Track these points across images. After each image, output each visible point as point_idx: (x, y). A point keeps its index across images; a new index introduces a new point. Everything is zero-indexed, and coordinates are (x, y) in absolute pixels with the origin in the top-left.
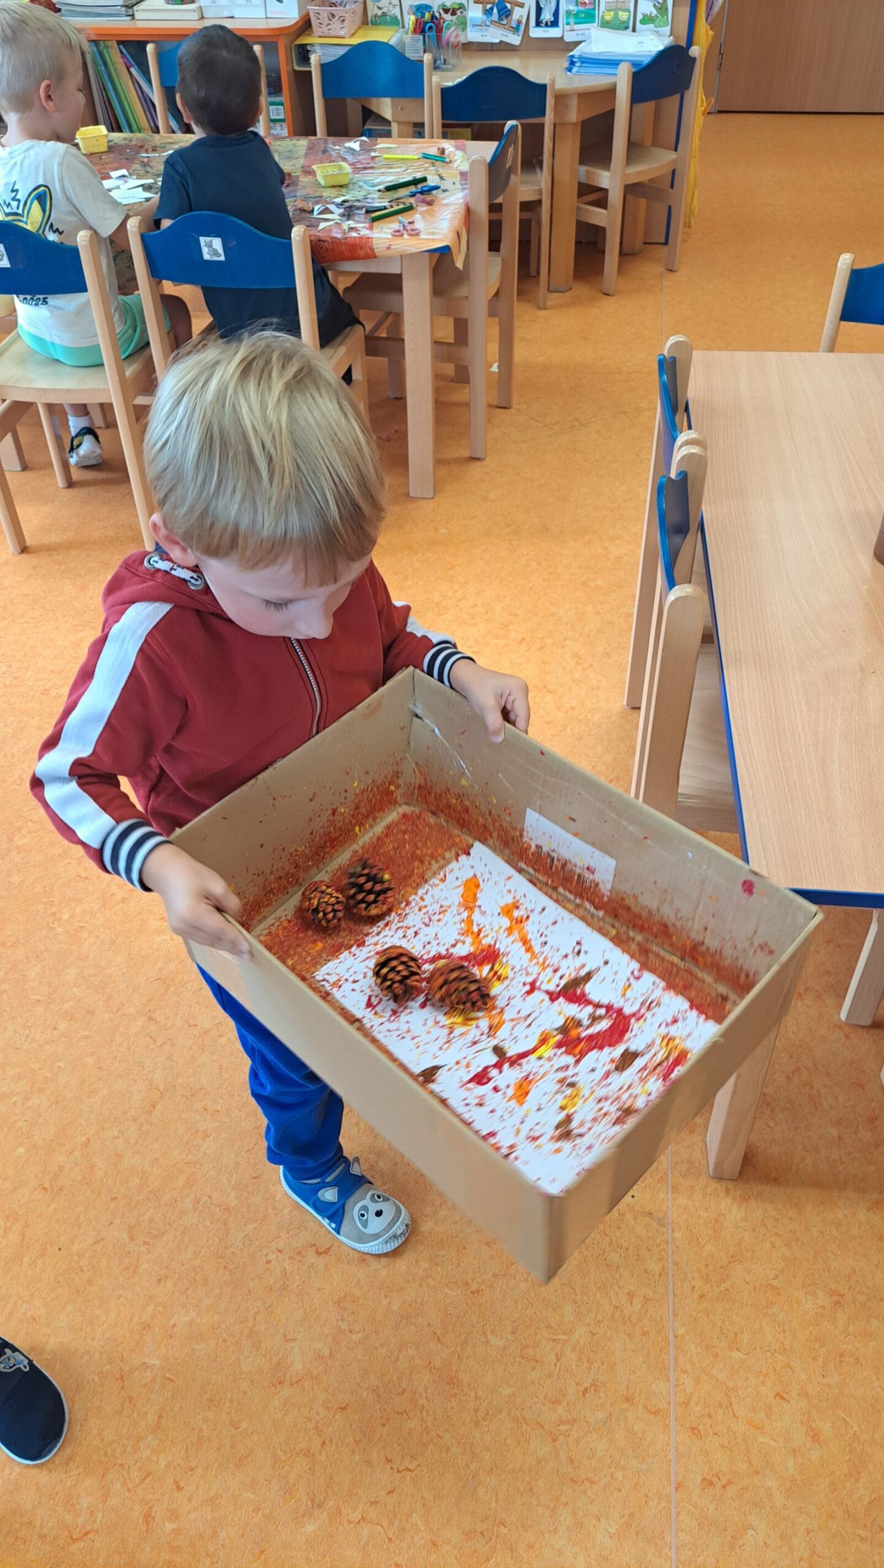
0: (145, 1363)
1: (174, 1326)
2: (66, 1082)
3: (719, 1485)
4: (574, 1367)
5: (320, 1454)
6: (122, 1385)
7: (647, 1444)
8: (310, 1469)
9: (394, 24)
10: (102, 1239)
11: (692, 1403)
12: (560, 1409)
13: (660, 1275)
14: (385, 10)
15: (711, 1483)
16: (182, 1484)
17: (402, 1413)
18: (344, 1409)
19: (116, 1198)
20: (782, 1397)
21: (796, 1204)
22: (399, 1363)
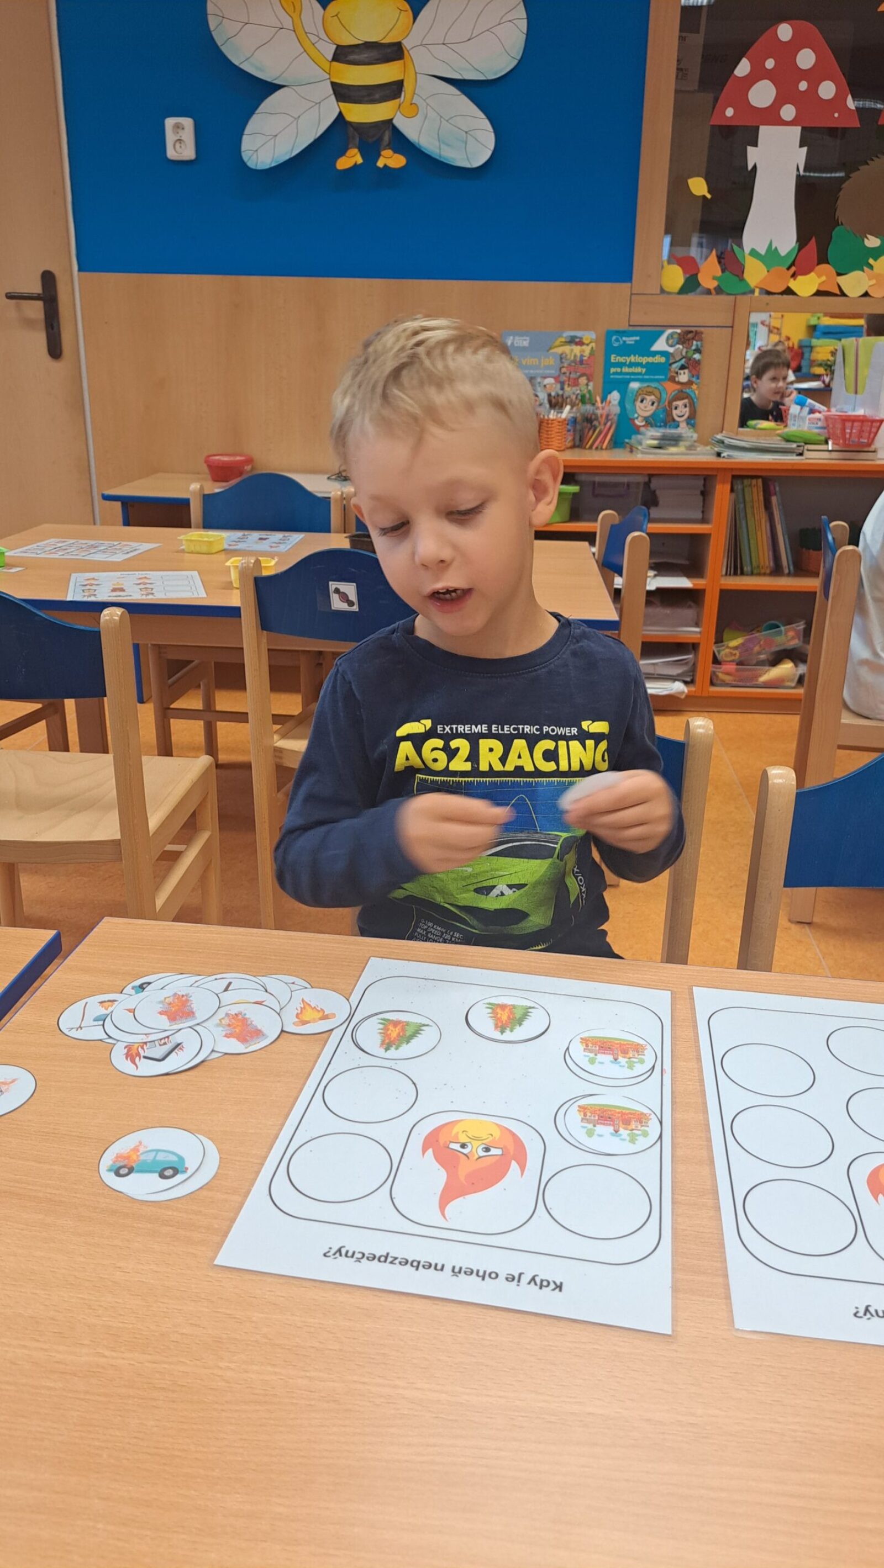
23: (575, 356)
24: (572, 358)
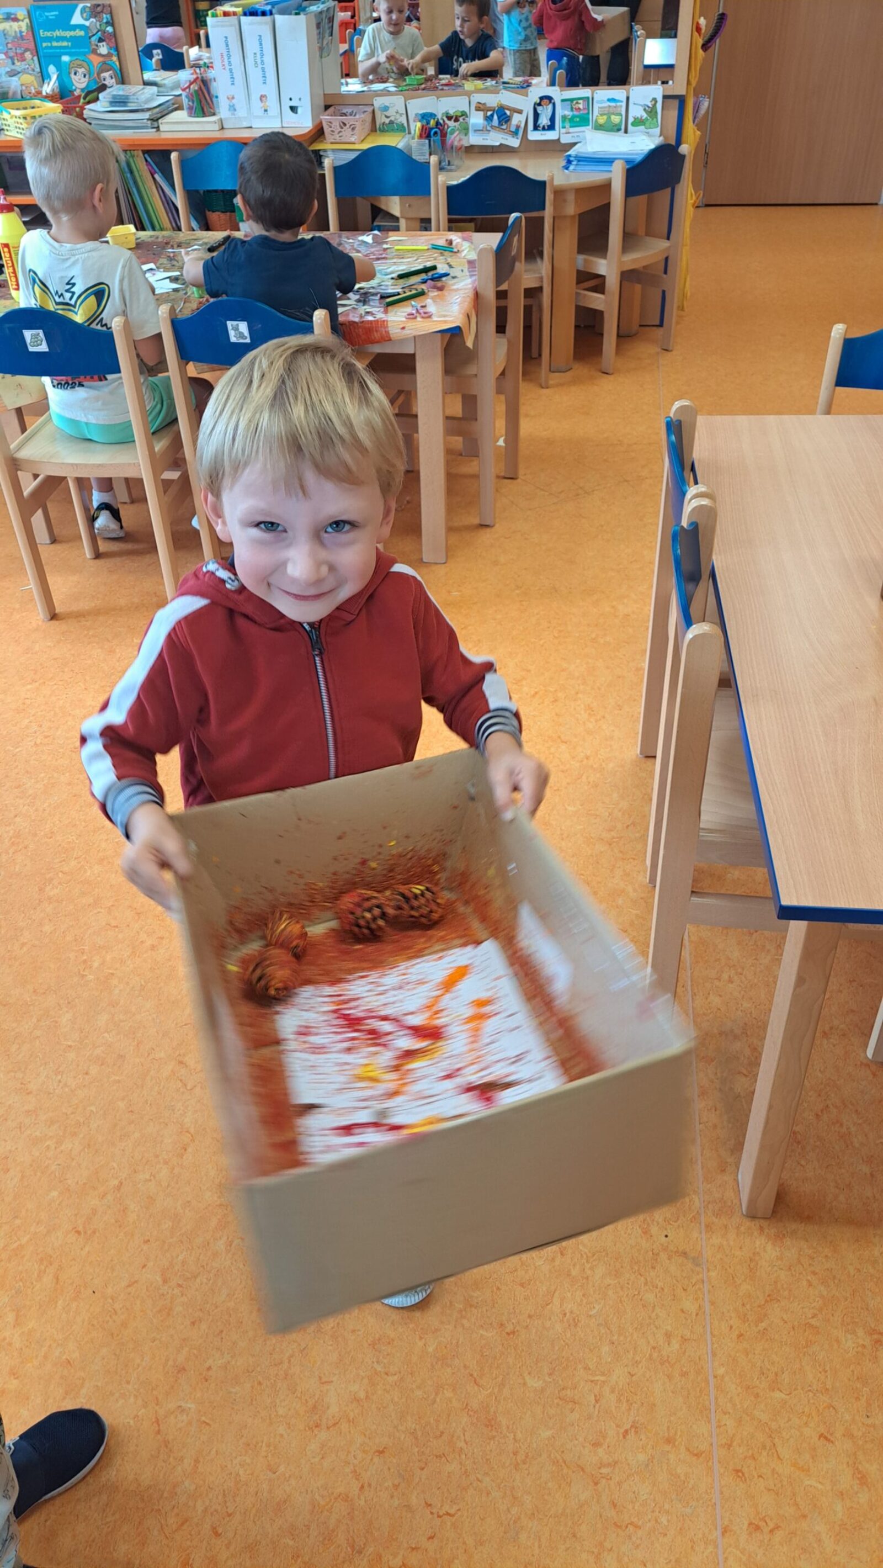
0: (181, 1406)
1: (209, 1368)
2: (98, 1126)
3: (766, 1530)
4: (613, 1409)
5: (359, 1498)
6: (157, 1429)
7: (690, 1486)
8: (349, 1514)
9: (401, 131)
10: (136, 1282)
11: (735, 1444)
12: (600, 1451)
13: (697, 1315)
14: (392, 118)
15: (758, 1528)
16: (220, 1530)
17: (440, 1456)
18: (382, 1452)
19: (149, 1241)
20: (826, 1438)
21: (831, 1242)
22: (435, 1406)
23: (16, 32)
24: (13, 34)
